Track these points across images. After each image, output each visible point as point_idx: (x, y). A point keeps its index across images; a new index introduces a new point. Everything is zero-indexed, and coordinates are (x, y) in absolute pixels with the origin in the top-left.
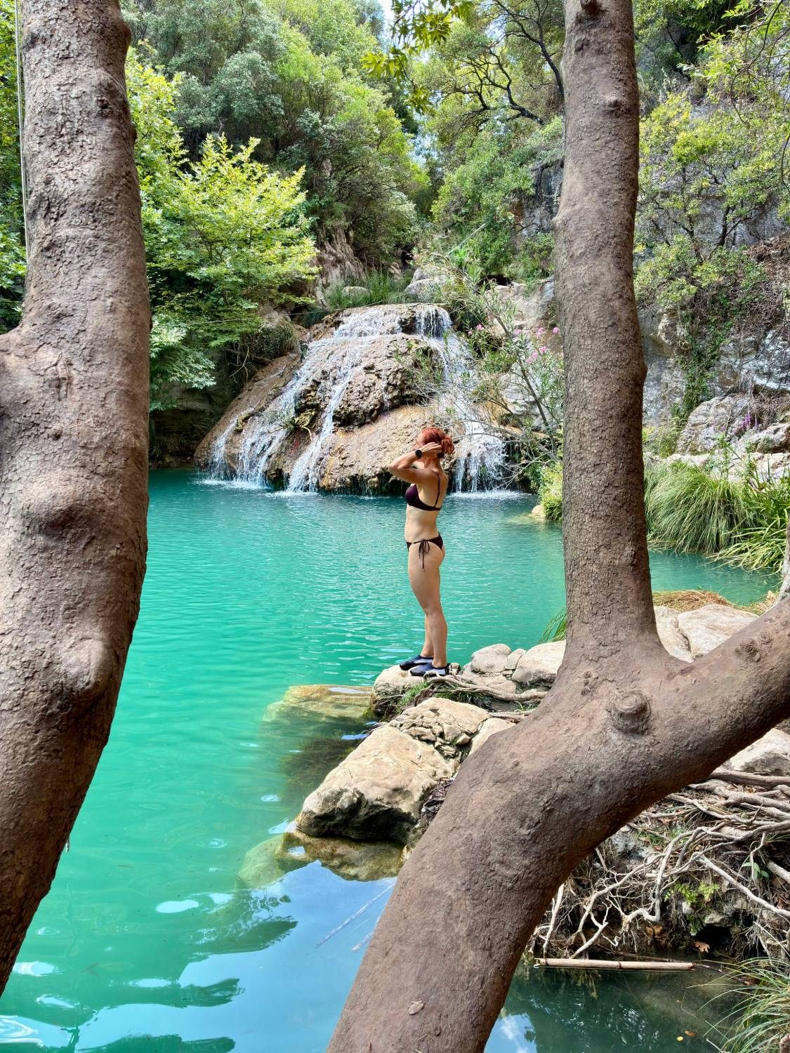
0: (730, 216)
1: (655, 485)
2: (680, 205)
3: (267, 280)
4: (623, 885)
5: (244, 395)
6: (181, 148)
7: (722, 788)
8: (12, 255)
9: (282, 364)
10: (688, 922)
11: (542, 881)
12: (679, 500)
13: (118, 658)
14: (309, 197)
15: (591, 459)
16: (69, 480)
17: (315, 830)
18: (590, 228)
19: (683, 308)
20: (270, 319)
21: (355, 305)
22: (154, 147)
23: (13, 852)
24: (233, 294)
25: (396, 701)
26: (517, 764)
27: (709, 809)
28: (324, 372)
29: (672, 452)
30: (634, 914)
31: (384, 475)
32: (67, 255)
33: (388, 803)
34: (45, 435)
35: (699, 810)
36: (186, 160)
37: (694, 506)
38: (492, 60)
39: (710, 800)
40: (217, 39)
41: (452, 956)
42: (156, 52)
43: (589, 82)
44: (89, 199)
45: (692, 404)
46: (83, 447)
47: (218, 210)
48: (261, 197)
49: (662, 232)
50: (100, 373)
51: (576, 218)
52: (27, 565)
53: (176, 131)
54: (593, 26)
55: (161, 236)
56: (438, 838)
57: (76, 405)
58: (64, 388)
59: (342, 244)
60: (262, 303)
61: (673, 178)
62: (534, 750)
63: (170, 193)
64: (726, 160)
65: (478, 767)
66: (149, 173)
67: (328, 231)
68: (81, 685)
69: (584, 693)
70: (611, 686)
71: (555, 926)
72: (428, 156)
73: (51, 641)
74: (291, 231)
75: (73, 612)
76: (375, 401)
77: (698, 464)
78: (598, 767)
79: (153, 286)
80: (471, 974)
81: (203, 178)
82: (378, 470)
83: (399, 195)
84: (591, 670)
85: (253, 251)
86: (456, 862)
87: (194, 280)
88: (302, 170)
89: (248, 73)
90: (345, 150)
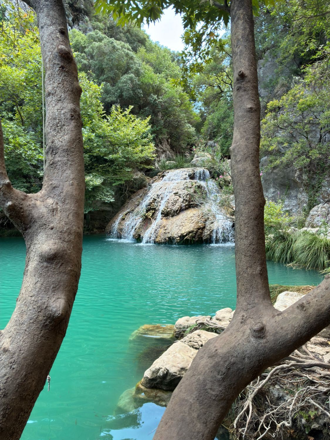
0: (323, 131)
1: (296, 241)
2: (301, 127)
3: (136, 160)
4: (277, 411)
5: (126, 206)
6: (103, 110)
7: (319, 370)
8: (37, 152)
9: (141, 192)
10: (305, 428)
11: (227, 397)
12: (306, 247)
13: (70, 305)
14: (152, 127)
15: (244, 234)
16: (56, 243)
17: (149, 385)
18: (242, 151)
19: (305, 168)
20: (137, 175)
21: (171, 169)
22: (93, 110)
23: (31, 373)
24: (122, 165)
25: (184, 331)
26: (216, 350)
27: (313, 379)
28: (157, 195)
29: (303, 227)
30: (281, 423)
31: (182, 237)
32: (58, 166)
33: (179, 374)
34: (48, 228)
35: (309, 379)
36: (105, 115)
37: (313, 250)
38: (225, 74)
39: (314, 375)
40: (117, 69)
41: (191, 425)
42: (95, 75)
43: (242, 101)
44: (66, 148)
45: (311, 207)
46: (60, 232)
47: (117, 133)
48: (133, 127)
49: (295, 137)
50: (67, 207)
51: (237, 148)
52: (40, 273)
53: (101, 105)
54: (242, 82)
55: (94, 143)
56: (187, 379)
57: (59, 218)
58: (55, 212)
59: (165, 145)
60: (134, 168)
61: (298, 116)
62: (223, 344)
63: (98, 127)
64: (320, 109)
65: (203, 352)
66: (90, 120)
67: (160, 139)
68: (57, 314)
69: (241, 323)
70: (252, 320)
71: (248, 429)
72: (200, 110)
73: (47, 299)
74: (145, 140)
75: (55, 289)
76: (178, 207)
77: (314, 232)
78: (246, 351)
79: (91, 162)
80: (198, 432)
81: (111, 121)
82: (180, 235)
83: (188, 125)
84: (244, 314)
85: (130, 149)
86: (193, 389)
87: (106, 160)
88: (150, 117)
89: (129, 82)
90: (167, 109)
